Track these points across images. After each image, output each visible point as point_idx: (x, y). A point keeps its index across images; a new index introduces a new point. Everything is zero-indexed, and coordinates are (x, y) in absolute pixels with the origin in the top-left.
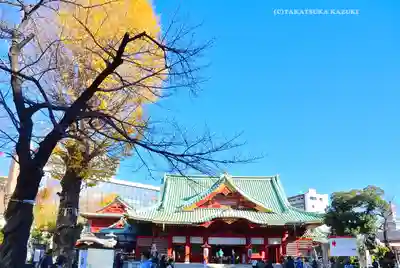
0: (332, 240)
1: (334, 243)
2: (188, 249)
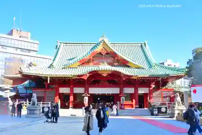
0: (193, 88)
1: (195, 91)
2: (72, 98)
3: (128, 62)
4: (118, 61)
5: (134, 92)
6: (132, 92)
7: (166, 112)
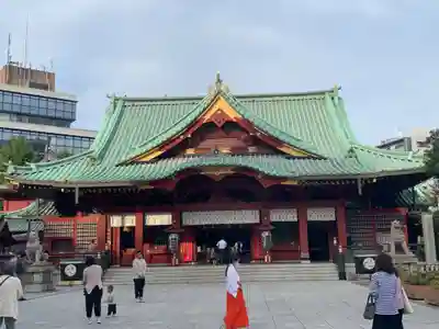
3: (281, 143)
4: (256, 141)
5: (296, 219)
6: (292, 220)
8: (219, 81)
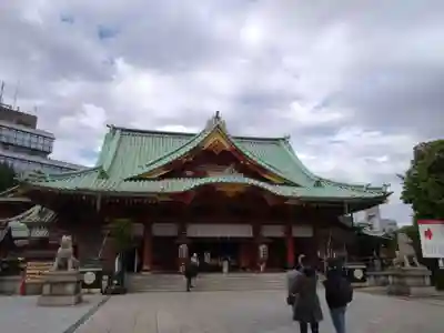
3: (266, 171)
7: (363, 280)
8: (217, 117)
